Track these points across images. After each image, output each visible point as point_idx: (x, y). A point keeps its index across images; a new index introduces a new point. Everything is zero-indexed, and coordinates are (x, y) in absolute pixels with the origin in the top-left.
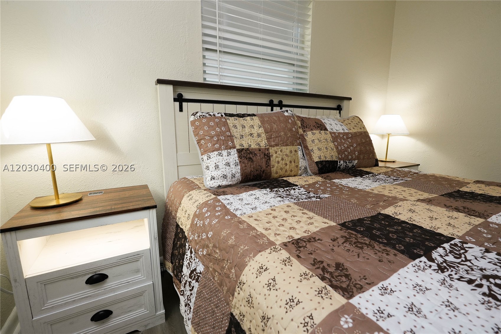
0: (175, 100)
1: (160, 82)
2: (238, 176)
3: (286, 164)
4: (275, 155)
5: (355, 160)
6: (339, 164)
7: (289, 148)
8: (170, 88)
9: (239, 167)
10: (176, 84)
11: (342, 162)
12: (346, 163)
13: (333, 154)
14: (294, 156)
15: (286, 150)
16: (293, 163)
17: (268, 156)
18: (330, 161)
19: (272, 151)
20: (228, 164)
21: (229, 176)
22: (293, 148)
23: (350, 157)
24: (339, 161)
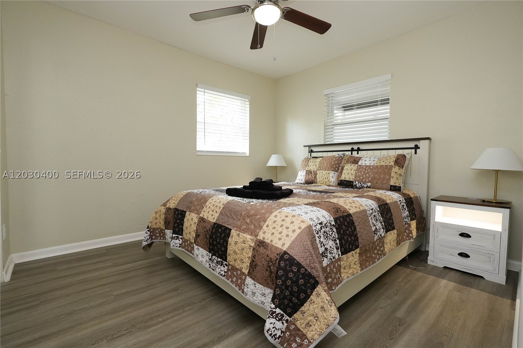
0: (309, 152)
1: (305, 146)
2: (303, 181)
3: (324, 179)
4: (319, 174)
5: (368, 182)
6: (354, 183)
7: (326, 172)
8: (307, 148)
9: (304, 177)
10: (309, 146)
11: (357, 182)
12: (361, 183)
13: (351, 177)
14: (327, 176)
15: (324, 172)
16: (327, 179)
17: (316, 174)
18: (348, 181)
19: (318, 172)
20: (301, 176)
21: (300, 180)
22: (328, 172)
23: (364, 180)
24: (354, 182)
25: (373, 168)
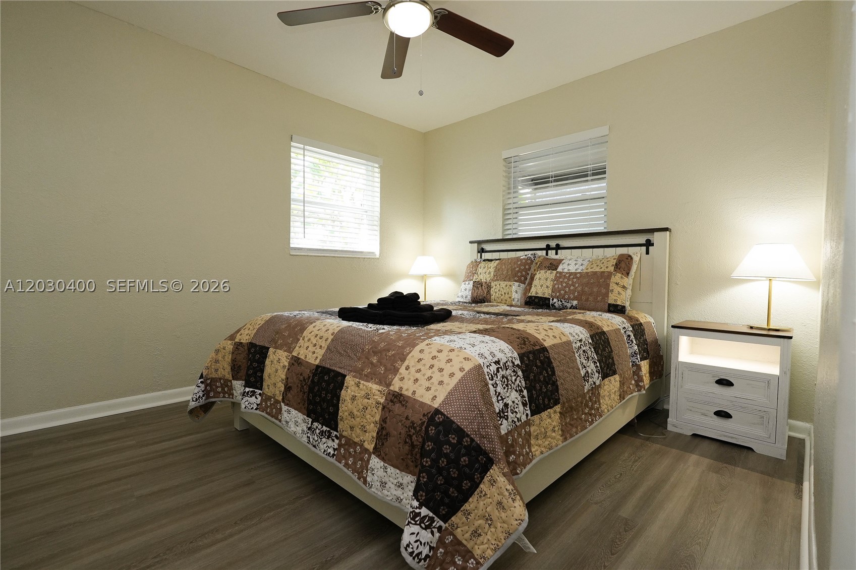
0: (479, 252)
1: (471, 242)
2: (469, 299)
3: (502, 295)
4: (494, 287)
5: (573, 300)
6: (551, 301)
7: (506, 283)
8: (476, 245)
9: (470, 292)
10: (479, 243)
11: (555, 300)
12: (561, 301)
13: (546, 291)
14: (508, 290)
15: (503, 284)
16: (507, 294)
17: (489, 287)
18: (541, 297)
19: (493, 284)
20: (466, 290)
21: (464, 297)
22: (509, 283)
23: (567, 297)
24: (551, 299)
25: (580, 277)
